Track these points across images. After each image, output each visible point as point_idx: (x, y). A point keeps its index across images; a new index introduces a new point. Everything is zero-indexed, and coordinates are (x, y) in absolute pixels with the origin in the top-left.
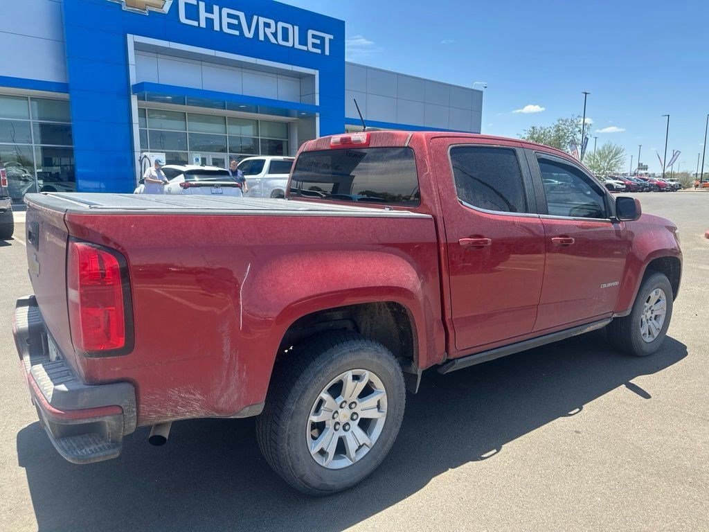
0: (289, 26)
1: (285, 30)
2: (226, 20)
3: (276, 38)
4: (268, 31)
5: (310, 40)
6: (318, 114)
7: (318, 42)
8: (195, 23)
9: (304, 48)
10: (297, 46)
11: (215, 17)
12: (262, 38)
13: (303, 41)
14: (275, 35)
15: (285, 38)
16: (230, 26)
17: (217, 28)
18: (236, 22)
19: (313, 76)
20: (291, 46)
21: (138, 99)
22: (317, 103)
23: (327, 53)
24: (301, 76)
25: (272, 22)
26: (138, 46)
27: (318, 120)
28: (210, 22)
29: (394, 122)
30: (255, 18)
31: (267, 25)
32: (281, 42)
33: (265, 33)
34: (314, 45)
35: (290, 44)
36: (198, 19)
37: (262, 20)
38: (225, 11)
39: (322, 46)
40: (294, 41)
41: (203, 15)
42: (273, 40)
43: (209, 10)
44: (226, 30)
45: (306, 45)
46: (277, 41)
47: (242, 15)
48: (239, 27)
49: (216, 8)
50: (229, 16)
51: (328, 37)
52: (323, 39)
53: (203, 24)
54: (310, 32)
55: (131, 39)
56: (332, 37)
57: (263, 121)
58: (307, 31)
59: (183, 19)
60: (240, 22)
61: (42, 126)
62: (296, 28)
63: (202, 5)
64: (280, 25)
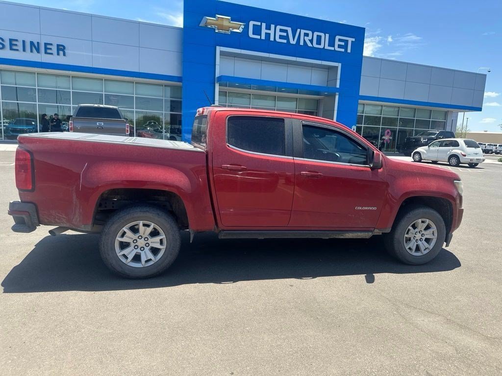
0: (322, 35)
1: (319, 38)
2: (278, 33)
3: (312, 44)
4: (307, 39)
5: (337, 43)
6: (337, 93)
7: (343, 44)
8: (258, 37)
9: (332, 48)
10: (327, 47)
11: (272, 32)
12: (302, 43)
13: (332, 44)
14: (311, 41)
15: (319, 43)
16: (281, 37)
17: (272, 39)
18: (285, 34)
19: (337, 67)
20: (323, 47)
21: (219, 86)
22: (338, 86)
23: (349, 51)
24: (329, 68)
25: (310, 33)
26: (222, 53)
27: (337, 97)
28: (268, 35)
29: (402, 98)
30: (299, 30)
31: (306, 35)
32: (315, 45)
33: (304, 40)
34: (340, 46)
35: (321, 46)
36: (260, 35)
37: (303, 32)
38: (279, 27)
39: (346, 47)
40: (325, 44)
41: (264, 31)
42: (309, 44)
43: (268, 28)
44: (278, 40)
45: (334, 46)
46: (312, 45)
47: (289, 30)
48: (287, 38)
49: (273, 26)
50: (281, 30)
51: (350, 40)
52: (346, 42)
53: (263, 37)
54: (338, 37)
55: (219, 49)
56: (354, 40)
57: (301, 99)
58: (335, 36)
59: (251, 35)
60: (287, 34)
61: (172, 102)
62: (327, 35)
63: (264, 25)
64: (316, 34)
